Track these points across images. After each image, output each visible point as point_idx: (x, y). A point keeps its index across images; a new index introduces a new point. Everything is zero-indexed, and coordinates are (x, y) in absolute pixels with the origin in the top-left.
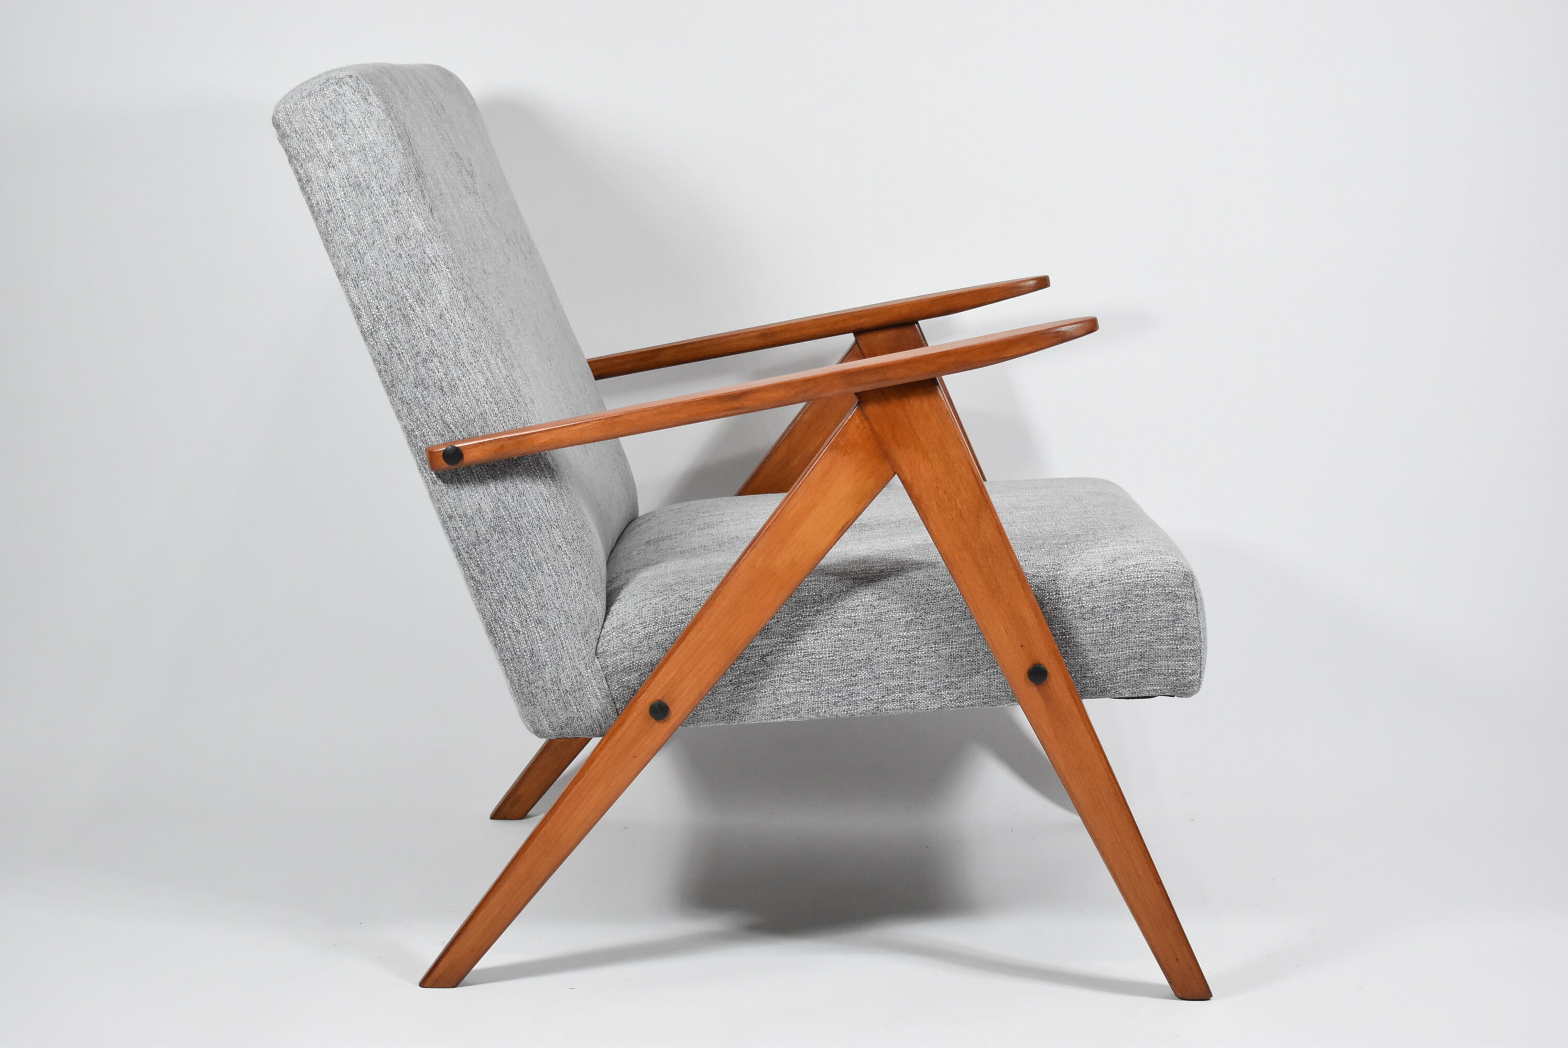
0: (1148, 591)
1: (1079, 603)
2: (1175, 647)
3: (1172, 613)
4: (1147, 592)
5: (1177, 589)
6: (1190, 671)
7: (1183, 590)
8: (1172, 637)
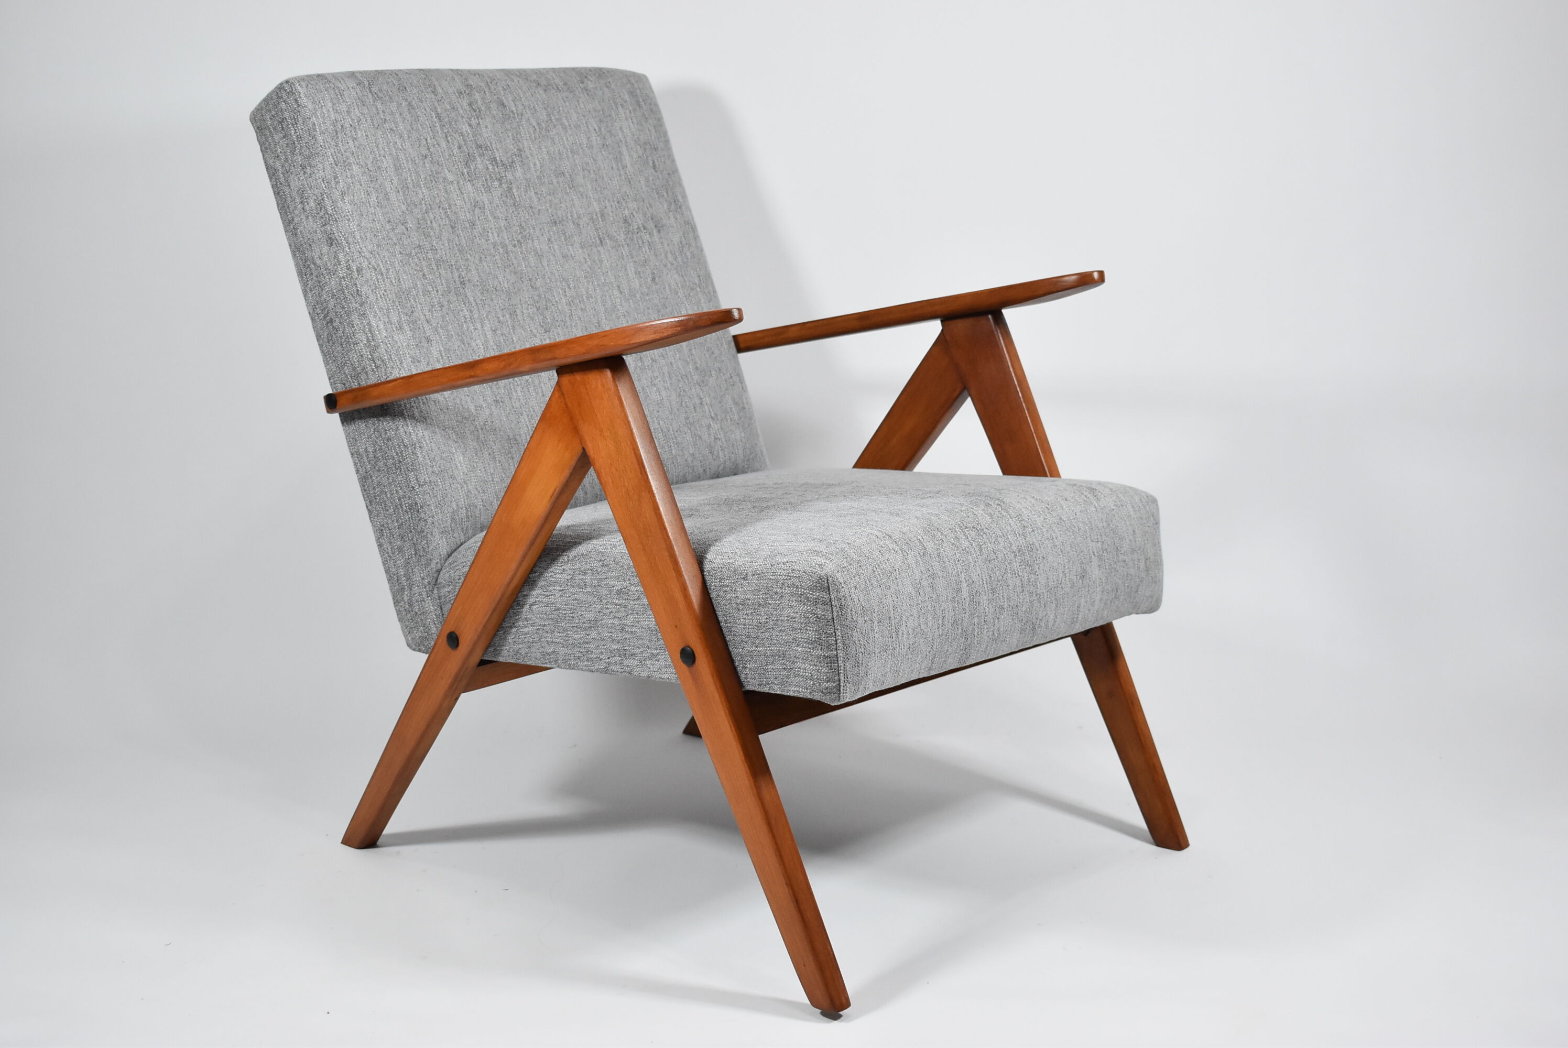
0: (785, 589)
1: (734, 594)
2: (809, 650)
3: (804, 615)
4: (784, 591)
5: (808, 591)
6: (825, 678)
7: (814, 594)
8: (805, 640)
